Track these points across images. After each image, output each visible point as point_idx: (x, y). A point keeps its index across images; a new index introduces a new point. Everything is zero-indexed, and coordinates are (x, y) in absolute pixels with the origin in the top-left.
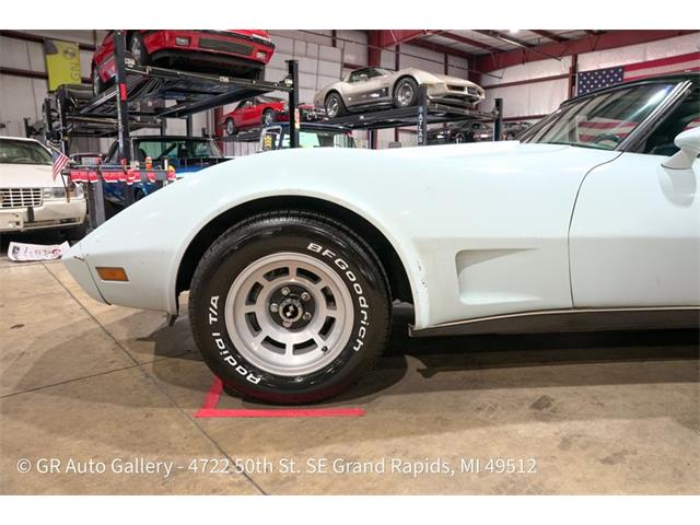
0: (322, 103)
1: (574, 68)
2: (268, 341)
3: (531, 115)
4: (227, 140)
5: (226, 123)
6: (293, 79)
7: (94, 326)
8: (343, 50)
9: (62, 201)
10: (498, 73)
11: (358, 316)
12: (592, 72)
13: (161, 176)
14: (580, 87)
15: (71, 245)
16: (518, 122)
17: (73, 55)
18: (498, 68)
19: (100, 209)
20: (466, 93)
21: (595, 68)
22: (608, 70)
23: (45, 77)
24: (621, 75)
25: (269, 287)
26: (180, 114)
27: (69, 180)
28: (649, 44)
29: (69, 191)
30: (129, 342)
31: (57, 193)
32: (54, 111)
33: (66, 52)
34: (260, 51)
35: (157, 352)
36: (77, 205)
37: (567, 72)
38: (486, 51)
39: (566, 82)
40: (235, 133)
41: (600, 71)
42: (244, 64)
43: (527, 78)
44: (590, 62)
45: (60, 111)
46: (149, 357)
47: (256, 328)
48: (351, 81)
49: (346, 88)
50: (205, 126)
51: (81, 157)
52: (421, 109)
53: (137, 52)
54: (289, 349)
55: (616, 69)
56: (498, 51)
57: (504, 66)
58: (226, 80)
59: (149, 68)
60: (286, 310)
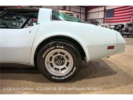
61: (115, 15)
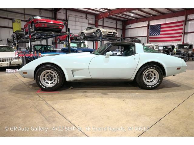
0: (80, 35)
1: (149, 24)
2: (47, 82)
3: (138, 36)
4: (58, 43)
5: (58, 39)
6: (69, 32)
7: (23, 83)
8: (88, 20)
9: (17, 60)
10: (130, 25)
11: (58, 79)
12: (153, 25)
13: (38, 55)
14: (150, 29)
15: (19, 69)
16: (134, 38)
17: (19, 23)
18: (130, 24)
19: (25, 62)
20: (112, 34)
21: (154, 25)
22: (157, 25)
23: (12, 28)
24: (160, 26)
25: (47, 75)
26: (45, 39)
27: (18, 56)
28: (166, 19)
29: (18, 58)
30: (28, 85)
31: (16, 59)
32: (15, 38)
33: (18, 22)
34: (61, 26)
35: (32, 86)
36: (20, 61)
37: (147, 25)
38: (127, 20)
39: (147, 28)
40: (60, 42)
41: (155, 25)
42: (57, 29)
43: (137, 27)
44: (153, 23)
45: (16, 38)
46: (31, 87)
47: (45, 81)
48: (87, 30)
49: (85, 32)
50: (53, 40)
51: (21, 48)
52: (101, 38)
53: (33, 27)
54: (49, 83)
55: (159, 25)
56: (130, 20)
57: (131, 23)
58: (53, 33)
59: (36, 31)
60: (49, 78)
61: (161, 33)
